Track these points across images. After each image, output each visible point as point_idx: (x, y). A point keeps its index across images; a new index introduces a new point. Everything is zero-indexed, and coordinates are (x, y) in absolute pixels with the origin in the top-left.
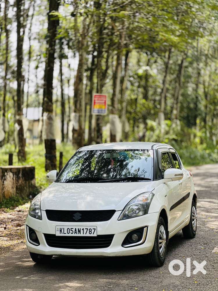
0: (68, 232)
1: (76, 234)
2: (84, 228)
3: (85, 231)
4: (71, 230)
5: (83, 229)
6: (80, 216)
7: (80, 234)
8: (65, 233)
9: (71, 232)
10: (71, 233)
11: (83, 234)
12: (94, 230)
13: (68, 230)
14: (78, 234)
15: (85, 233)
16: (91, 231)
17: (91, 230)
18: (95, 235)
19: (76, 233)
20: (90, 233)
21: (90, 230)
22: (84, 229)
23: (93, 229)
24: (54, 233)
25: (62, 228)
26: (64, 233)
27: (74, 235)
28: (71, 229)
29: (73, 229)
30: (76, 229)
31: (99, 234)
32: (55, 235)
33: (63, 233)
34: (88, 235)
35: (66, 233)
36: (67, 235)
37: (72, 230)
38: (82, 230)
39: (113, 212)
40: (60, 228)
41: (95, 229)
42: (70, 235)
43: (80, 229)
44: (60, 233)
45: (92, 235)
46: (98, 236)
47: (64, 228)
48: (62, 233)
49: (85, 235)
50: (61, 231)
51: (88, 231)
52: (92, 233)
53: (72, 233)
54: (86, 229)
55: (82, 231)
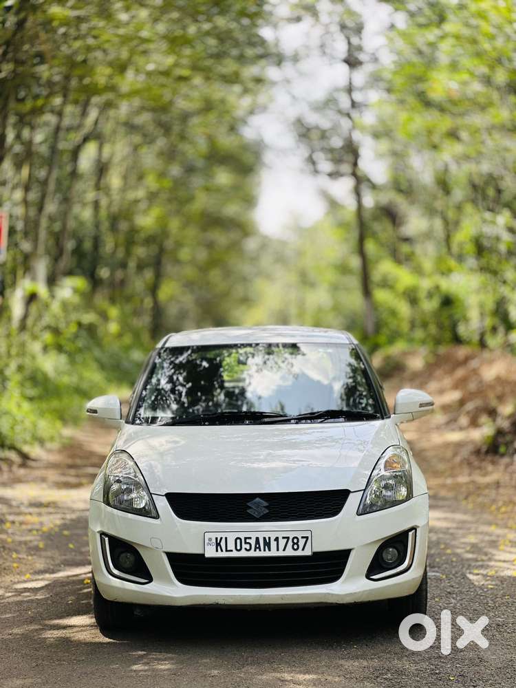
0: (238, 548)
1: (260, 550)
2: (280, 535)
3: (282, 542)
4: (246, 543)
5: (277, 539)
7: (270, 550)
8: (228, 549)
9: (244, 546)
10: (246, 549)
11: (278, 550)
12: (305, 539)
13: (238, 541)
14: (265, 550)
15: (281, 547)
16: (297, 544)
17: (298, 541)
18: (308, 552)
19: (258, 550)
20: (296, 547)
21: (295, 541)
22: (280, 539)
23: (302, 537)
24: (199, 551)
25: (221, 538)
26: (227, 551)
27: (252, 554)
28: (246, 538)
29: (250, 538)
30: (257, 539)
31: (317, 549)
32: (203, 555)
33: (224, 549)
34: (290, 552)
35: (232, 551)
36: (235, 554)
37: (248, 541)
38: (275, 540)
39: (343, 495)
40: (217, 538)
41: (307, 538)
42: (243, 554)
43: (269, 538)
44: (217, 551)
45: (299, 553)
46: (315, 554)
47: (226, 538)
48: (222, 551)
49: (281, 553)
50: (218, 544)
51: (290, 543)
52: (301, 547)
53: (248, 548)
54: (284, 538)
55: (273, 544)
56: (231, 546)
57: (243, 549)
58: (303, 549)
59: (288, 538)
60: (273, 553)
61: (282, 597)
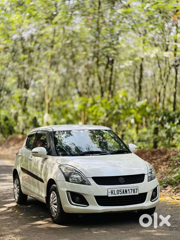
0: (118, 193)
1: (124, 194)
2: (130, 189)
4: (120, 191)
5: (129, 190)
6: (124, 180)
7: (127, 193)
9: (120, 192)
10: (120, 193)
11: (129, 193)
12: (136, 190)
13: (118, 191)
14: (125, 194)
15: (130, 192)
16: (134, 191)
18: (137, 194)
19: (123, 194)
20: (134, 192)
21: (134, 190)
23: (136, 189)
24: (106, 195)
25: (113, 190)
26: (115, 194)
27: (122, 195)
28: (120, 190)
29: (121, 190)
30: (123, 190)
31: (140, 193)
32: (108, 196)
33: (114, 194)
34: (132, 194)
35: (116, 194)
36: (117, 195)
37: (121, 191)
39: (143, 175)
40: (111, 191)
41: (137, 189)
42: (119, 195)
43: (127, 190)
44: (112, 194)
45: (135, 194)
46: (139, 194)
47: (114, 190)
48: (113, 194)
49: (130, 194)
50: (112, 192)
51: (133, 191)
52: (135, 192)
55: (128, 191)
56: (116, 193)
57: (119, 194)
58: (136, 193)
59: (132, 189)
60: (128, 194)
61: (131, 208)
